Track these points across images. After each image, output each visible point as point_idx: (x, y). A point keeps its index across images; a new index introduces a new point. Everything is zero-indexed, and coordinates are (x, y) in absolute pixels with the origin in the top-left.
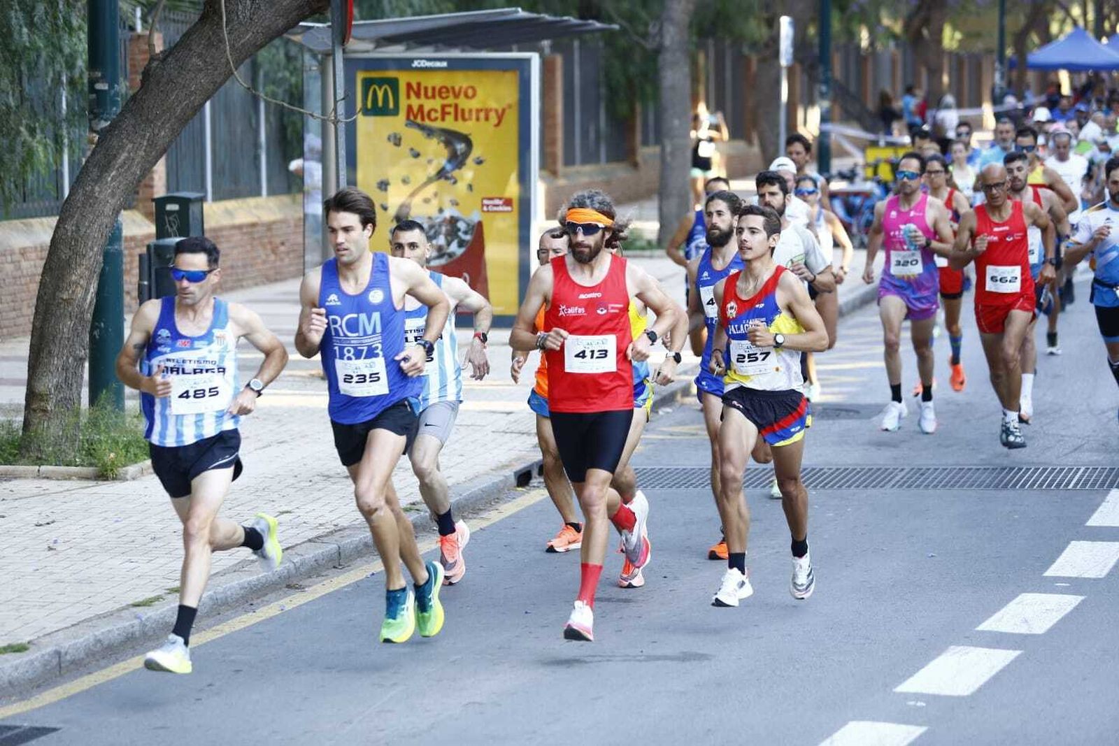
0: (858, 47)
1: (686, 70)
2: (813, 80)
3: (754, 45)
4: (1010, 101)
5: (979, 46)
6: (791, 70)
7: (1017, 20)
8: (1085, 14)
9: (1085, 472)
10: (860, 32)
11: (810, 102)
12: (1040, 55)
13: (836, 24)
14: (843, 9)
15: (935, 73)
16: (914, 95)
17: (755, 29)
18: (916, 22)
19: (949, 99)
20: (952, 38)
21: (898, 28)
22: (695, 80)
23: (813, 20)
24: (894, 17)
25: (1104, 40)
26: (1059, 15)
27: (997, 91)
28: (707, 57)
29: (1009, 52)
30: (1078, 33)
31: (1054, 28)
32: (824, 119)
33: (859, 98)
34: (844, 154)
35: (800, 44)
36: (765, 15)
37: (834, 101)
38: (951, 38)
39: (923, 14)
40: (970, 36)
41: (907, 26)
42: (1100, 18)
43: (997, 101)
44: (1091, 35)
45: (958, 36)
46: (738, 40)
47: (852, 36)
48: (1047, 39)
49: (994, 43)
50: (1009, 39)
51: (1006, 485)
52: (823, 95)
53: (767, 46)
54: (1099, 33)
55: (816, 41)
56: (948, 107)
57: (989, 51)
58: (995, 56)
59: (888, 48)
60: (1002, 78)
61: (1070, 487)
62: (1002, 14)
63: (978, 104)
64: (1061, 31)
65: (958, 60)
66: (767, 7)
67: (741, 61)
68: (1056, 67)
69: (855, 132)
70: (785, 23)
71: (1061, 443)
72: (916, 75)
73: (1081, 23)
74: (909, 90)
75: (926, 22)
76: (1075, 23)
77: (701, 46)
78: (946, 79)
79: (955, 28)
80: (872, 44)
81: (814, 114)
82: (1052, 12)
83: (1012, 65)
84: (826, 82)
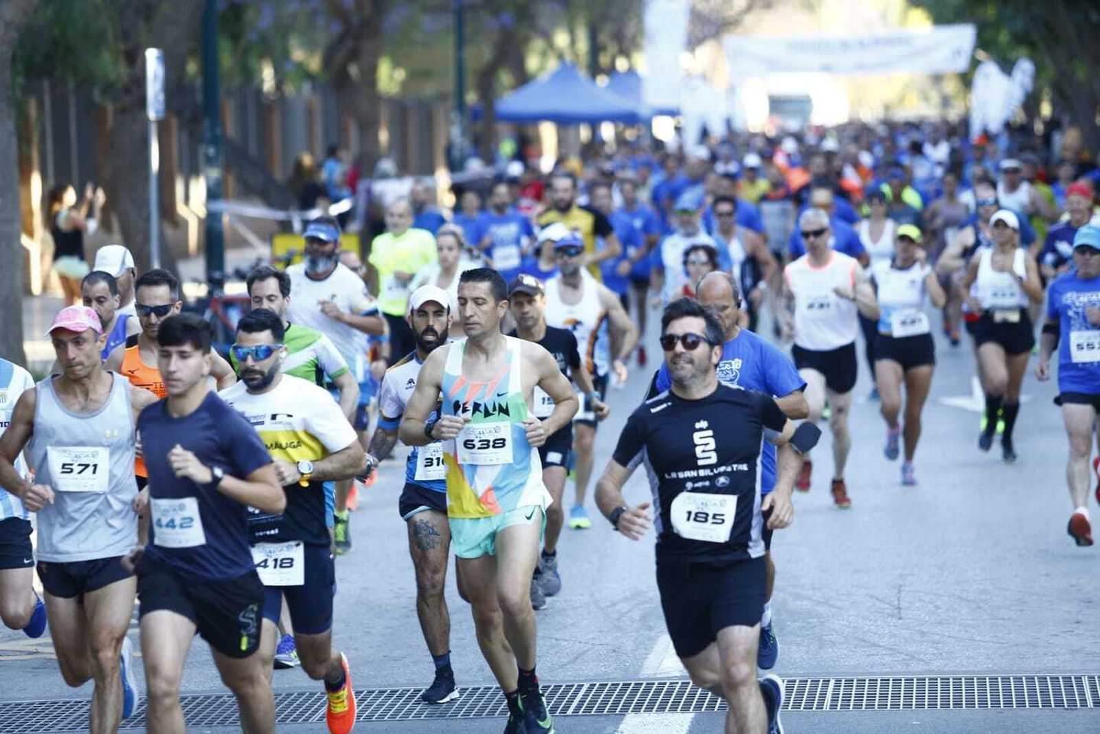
0: (259, 91)
1: (11, 125)
2: (195, 139)
3: (108, 89)
4: (475, 167)
5: (429, 89)
6: (163, 125)
7: (481, 53)
8: (573, 42)
9: (589, 690)
10: (261, 71)
11: (192, 171)
12: (512, 101)
13: (226, 59)
14: (235, 37)
15: (368, 128)
16: (339, 160)
17: (110, 66)
18: (340, 56)
19: (387, 165)
20: (391, 78)
21: (315, 63)
22: (23, 138)
23: (192, 52)
24: (310, 46)
25: (602, 81)
26: (538, 44)
27: (456, 153)
28: (41, 106)
29: (471, 97)
30: (566, 72)
31: (532, 63)
32: (212, 195)
33: (263, 164)
34: (242, 243)
35: (174, 87)
36: (122, 46)
37: (227, 168)
38: (389, 77)
39: (349, 43)
40: (417, 75)
41: (327, 62)
42: (596, 49)
43: (454, 165)
44: (582, 73)
45: (400, 74)
46: (86, 82)
47: (250, 76)
48: (523, 79)
49: (449, 85)
50: (470, 80)
51: (479, 713)
52: (210, 161)
53: (127, 90)
54: (595, 69)
55: (199, 83)
56: (385, 176)
57: (442, 97)
58: (451, 103)
59: (301, 93)
60: (464, 133)
61: (570, 712)
62: (461, 43)
63: (430, 170)
64: (542, 68)
65: (401, 109)
66: (125, 35)
67: (90, 111)
68: (537, 119)
69: (256, 211)
70: (152, 56)
71: (557, 649)
72: (343, 131)
73: (568, 58)
74: (332, 152)
75: (354, 55)
76: (560, 57)
77: (31, 89)
78: (384, 136)
79: (396, 64)
80: (279, 85)
81: (199, 188)
82: (526, 40)
83: (476, 115)
84: (215, 141)
